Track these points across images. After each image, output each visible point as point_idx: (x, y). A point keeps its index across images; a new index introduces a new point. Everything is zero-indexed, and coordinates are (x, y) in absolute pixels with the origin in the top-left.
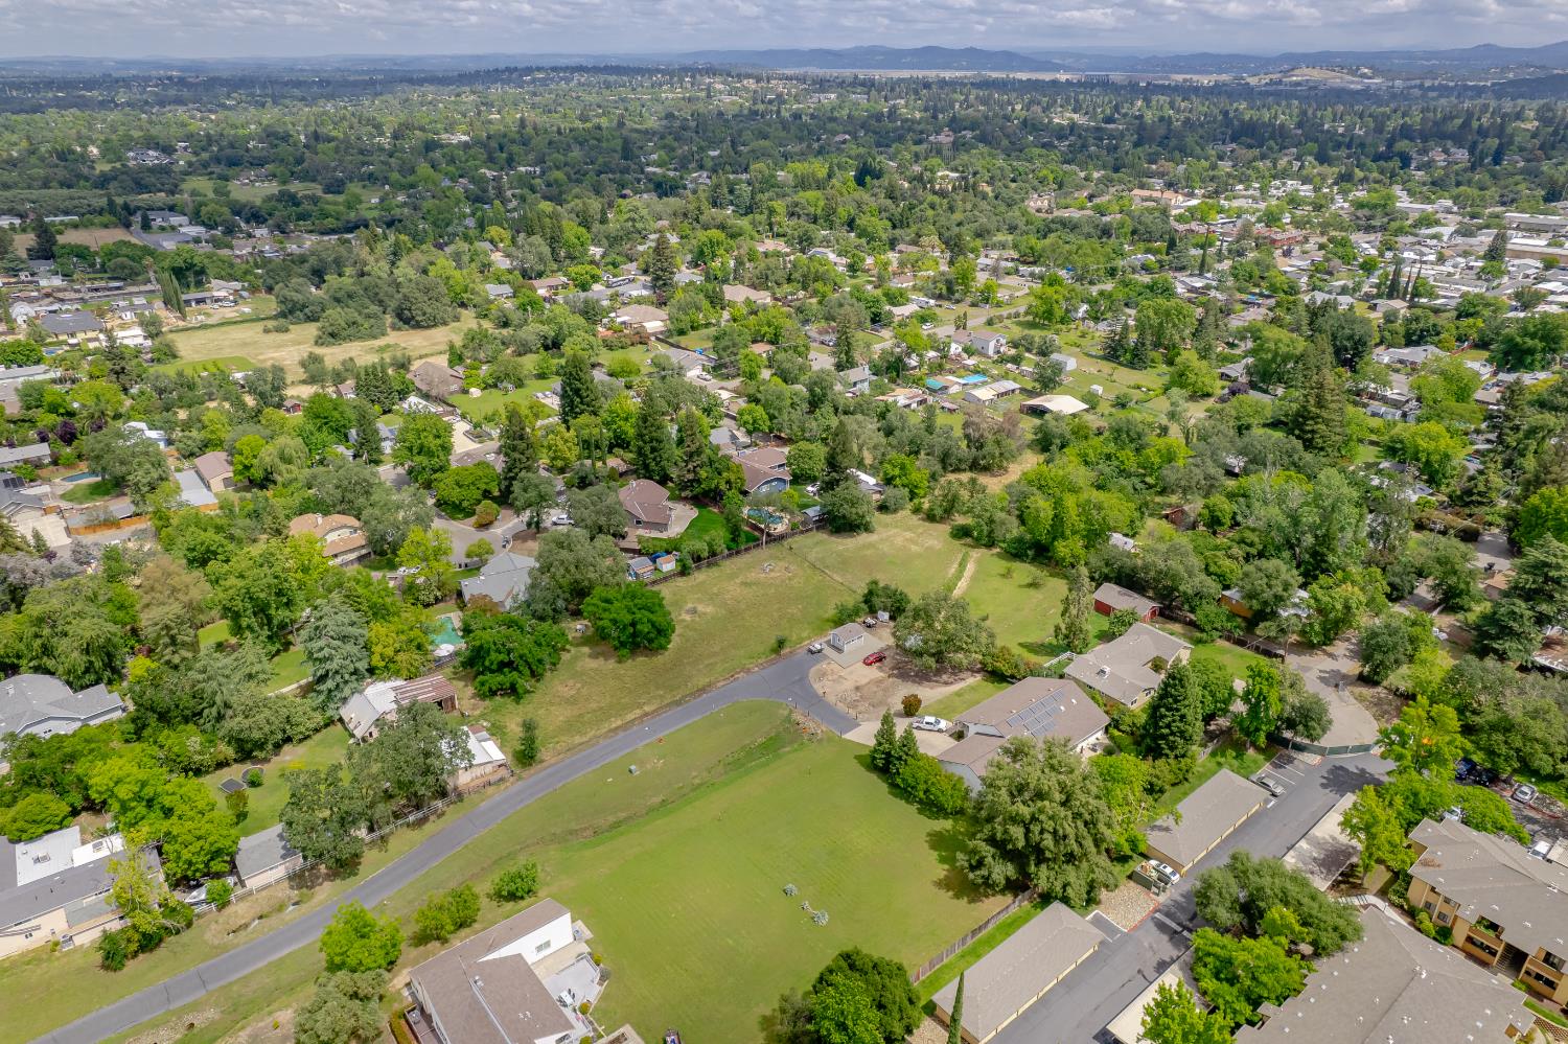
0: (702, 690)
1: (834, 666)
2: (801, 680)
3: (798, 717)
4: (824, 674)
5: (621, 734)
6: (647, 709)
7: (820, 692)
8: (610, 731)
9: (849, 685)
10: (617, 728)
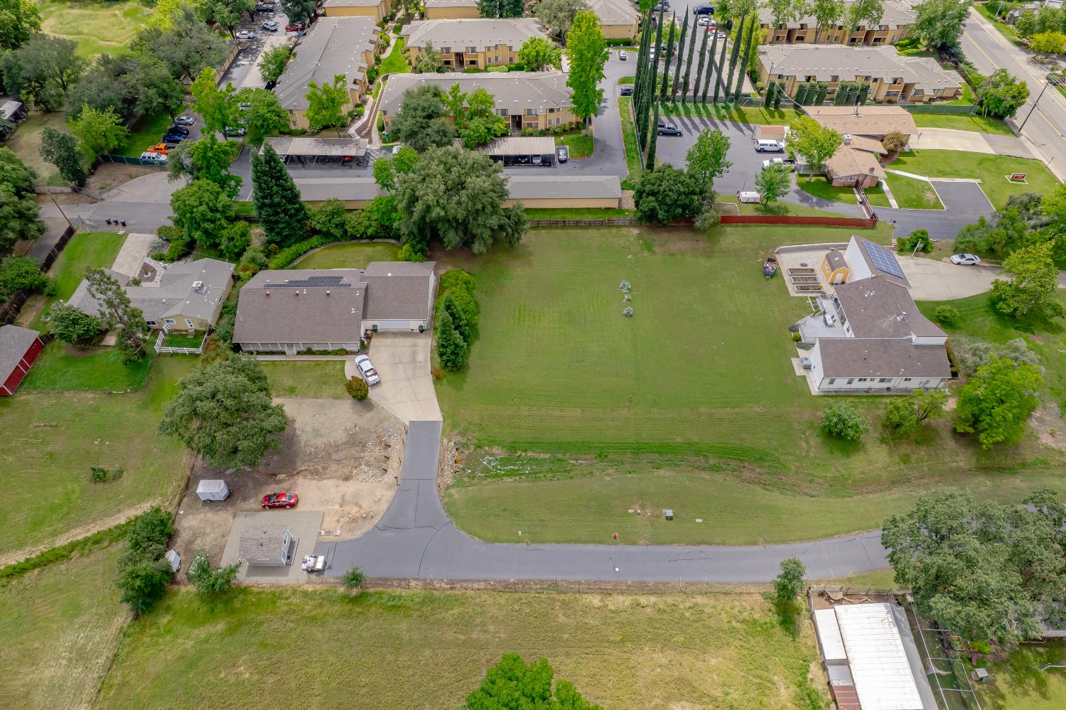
0: (509, 587)
1: (329, 523)
2: (386, 528)
3: (448, 478)
4: (354, 520)
5: (651, 580)
6: (596, 600)
7: (389, 495)
8: (662, 594)
9: (350, 488)
10: (652, 592)
